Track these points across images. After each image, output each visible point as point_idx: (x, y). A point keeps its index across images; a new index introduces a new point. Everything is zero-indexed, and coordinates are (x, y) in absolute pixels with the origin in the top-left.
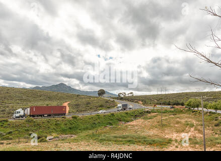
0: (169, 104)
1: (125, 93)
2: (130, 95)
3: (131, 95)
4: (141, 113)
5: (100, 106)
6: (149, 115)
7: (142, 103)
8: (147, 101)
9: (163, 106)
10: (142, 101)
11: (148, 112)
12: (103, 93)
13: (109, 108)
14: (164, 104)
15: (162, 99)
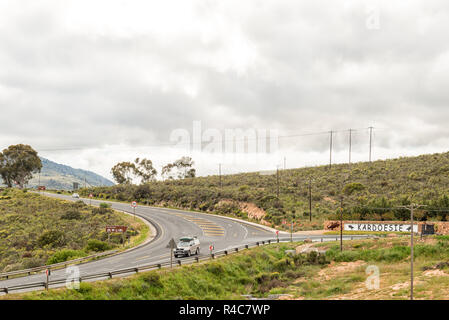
0: (403, 216)
1: (147, 164)
2: (177, 173)
3: (184, 171)
4: (281, 267)
5: (45, 241)
6: (322, 272)
7: (260, 214)
8: (287, 200)
9: (379, 227)
10: (262, 203)
11: (314, 259)
12: (29, 168)
13: (101, 248)
14: (381, 213)
15: (359, 188)
